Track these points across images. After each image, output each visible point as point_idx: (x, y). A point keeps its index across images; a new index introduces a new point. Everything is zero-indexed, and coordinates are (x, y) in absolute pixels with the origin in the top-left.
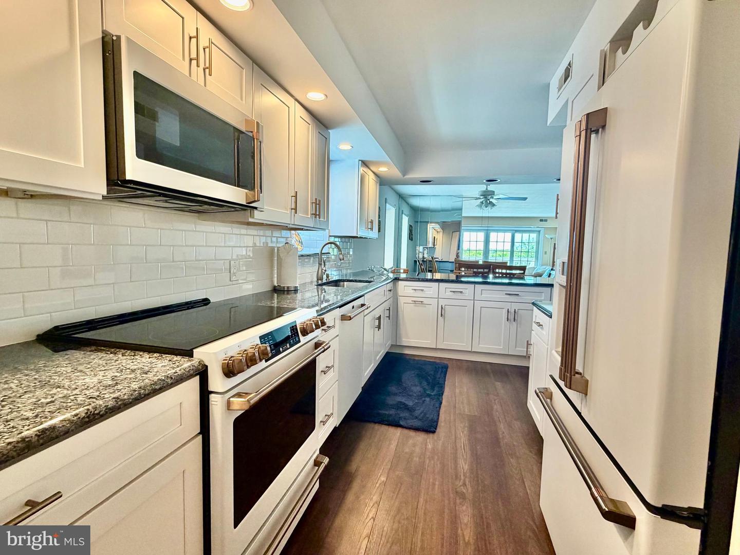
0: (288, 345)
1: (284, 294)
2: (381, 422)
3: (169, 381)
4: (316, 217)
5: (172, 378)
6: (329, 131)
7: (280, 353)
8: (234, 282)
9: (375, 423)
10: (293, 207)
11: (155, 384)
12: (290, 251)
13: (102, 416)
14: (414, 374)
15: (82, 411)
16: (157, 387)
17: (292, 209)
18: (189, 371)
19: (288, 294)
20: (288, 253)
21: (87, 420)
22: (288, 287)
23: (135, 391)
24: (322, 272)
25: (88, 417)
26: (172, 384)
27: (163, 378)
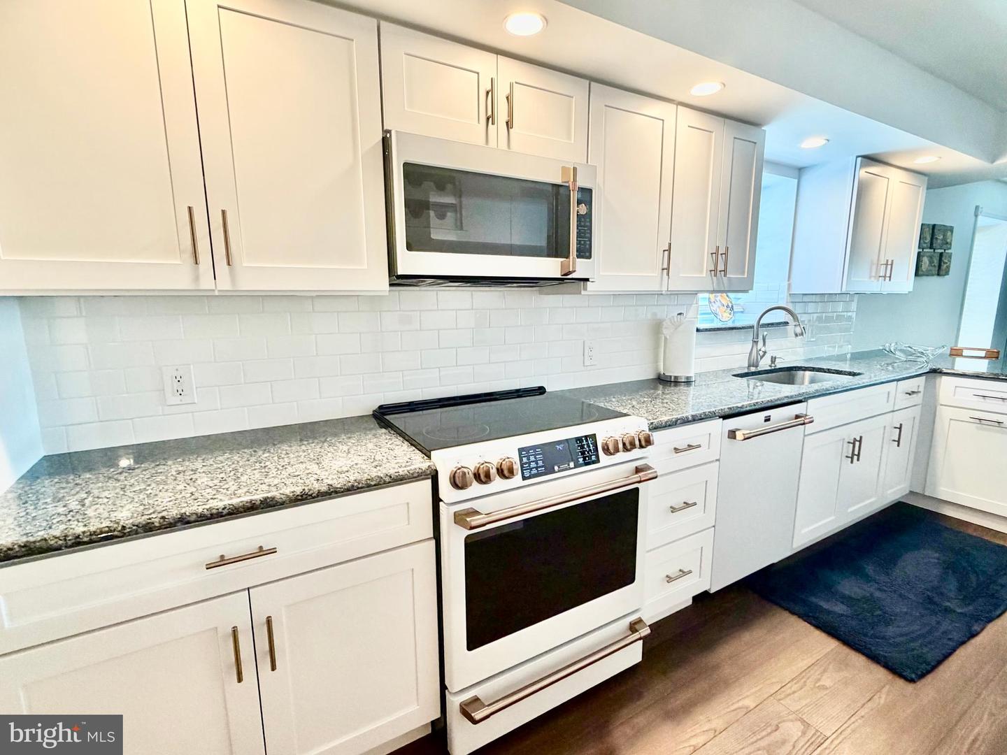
0: (572, 465)
1: (670, 386)
2: (806, 617)
3: (387, 479)
4: (715, 275)
5: (391, 477)
6: (763, 128)
7: (553, 472)
8: (589, 368)
9: (793, 613)
10: (665, 266)
11: (372, 479)
12: (679, 326)
13: (314, 498)
14: (938, 559)
15: (298, 490)
16: (373, 483)
17: (663, 269)
18: (412, 474)
19: (675, 386)
20: (676, 329)
21: (300, 498)
22: (676, 377)
23: (350, 482)
24: (758, 353)
25: (302, 496)
26: (389, 482)
27: (382, 475)
